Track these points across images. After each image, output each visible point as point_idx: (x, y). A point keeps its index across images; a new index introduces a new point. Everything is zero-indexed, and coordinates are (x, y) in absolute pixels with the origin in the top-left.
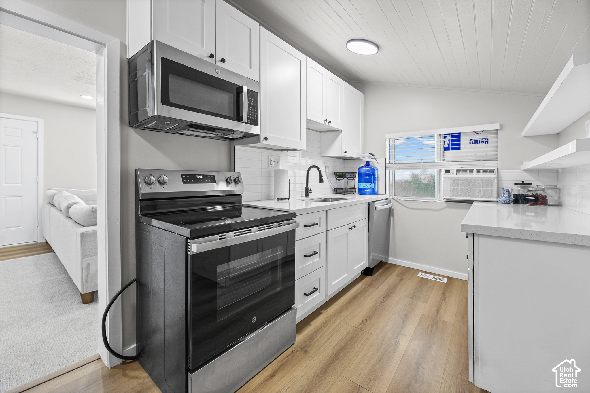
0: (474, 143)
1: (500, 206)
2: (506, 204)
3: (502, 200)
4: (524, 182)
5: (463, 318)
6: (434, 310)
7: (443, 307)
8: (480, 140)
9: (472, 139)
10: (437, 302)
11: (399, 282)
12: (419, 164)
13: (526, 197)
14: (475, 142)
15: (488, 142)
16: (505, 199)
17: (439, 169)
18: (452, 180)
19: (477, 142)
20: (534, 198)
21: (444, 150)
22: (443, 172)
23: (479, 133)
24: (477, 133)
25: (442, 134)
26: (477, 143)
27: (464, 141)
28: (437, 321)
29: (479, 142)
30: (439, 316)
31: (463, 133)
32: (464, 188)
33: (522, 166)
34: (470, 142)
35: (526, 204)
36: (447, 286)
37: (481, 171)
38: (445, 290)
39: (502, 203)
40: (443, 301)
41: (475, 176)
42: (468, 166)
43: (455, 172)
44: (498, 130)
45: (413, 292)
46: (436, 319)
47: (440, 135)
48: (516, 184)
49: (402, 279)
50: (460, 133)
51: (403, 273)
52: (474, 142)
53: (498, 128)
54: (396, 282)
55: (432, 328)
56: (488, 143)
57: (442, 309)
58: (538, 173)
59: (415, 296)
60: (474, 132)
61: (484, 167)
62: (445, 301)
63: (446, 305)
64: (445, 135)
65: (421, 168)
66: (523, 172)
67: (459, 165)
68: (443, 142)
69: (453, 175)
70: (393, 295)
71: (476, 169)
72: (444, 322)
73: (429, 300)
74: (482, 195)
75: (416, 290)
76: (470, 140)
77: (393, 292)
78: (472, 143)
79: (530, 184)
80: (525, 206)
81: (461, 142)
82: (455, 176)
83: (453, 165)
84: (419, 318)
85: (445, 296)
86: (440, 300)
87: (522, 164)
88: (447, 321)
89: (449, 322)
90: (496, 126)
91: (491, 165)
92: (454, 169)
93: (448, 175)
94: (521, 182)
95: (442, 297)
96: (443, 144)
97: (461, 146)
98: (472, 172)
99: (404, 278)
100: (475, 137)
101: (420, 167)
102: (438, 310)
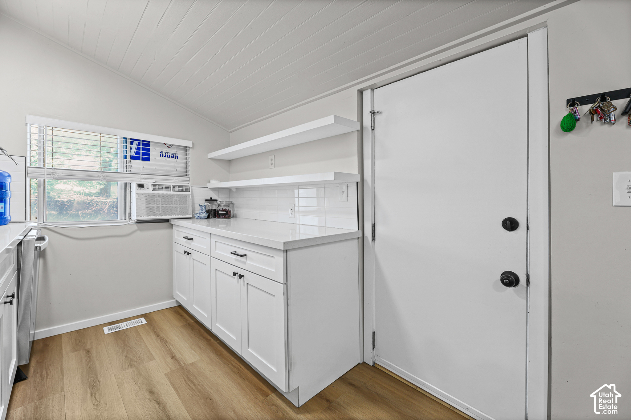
0: (164, 157)
1: (199, 222)
2: (204, 220)
3: (201, 216)
4: (212, 199)
5: (200, 348)
6: (169, 359)
7: (173, 350)
8: (171, 154)
9: (163, 152)
10: (163, 349)
11: (89, 357)
12: (96, 173)
13: (219, 212)
14: (166, 155)
15: (177, 157)
16: (203, 215)
17: (123, 182)
18: (146, 196)
19: (168, 155)
20: (225, 212)
21: (131, 159)
22: (134, 186)
23: (170, 146)
24: (167, 146)
25: (129, 138)
26: (168, 157)
27: (154, 152)
28: (187, 369)
29: (170, 155)
30: (182, 362)
31: (151, 142)
32: (160, 205)
33: (208, 184)
34: (161, 155)
35: (218, 217)
36: (152, 325)
37: (177, 188)
38: (155, 332)
39: (201, 219)
40: (167, 344)
41: (172, 192)
42: (163, 181)
43: (150, 187)
44: (191, 148)
45: (124, 358)
46: (182, 368)
47: (125, 138)
48: (206, 200)
49: (88, 352)
50: (149, 142)
51: (79, 342)
52: (164, 155)
53: (191, 145)
54: (84, 361)
55: (191, 380)
56: (177, 159)
57: (175, 353)
58: (219, 191)
59: (131, 360)
60: (164, 144)
61: (177, 183)
62: (168, 342)
63: (174, 346)
64: (131, 139)
65: (99, 180)
66: (209, 189)
67: (152, 179)
68: (130, 148)
69: (148, 190)
70: (101, 380)
71: (172, 185)
72: (192, 364)
73: (153, 353)
74: (178, 212)
75: (125, 352)
76: (161, 152)
77: (97, 377)
78: (163, 156)
79: (216, 200)
80: (217, 219)
81: (151, 152)
82: (150, 191)
83: (145, 179)
84: (167, 381)
85: (162, 338)
86: (163, 345)
87: (210, 182)
88: (193, 362)
89: (196, 361)
90: (189, 144)
91: (183, 182)
92: (148, 183)
93: (141, 190)
94: (210, 199)
95: (161, 341)
96: (130, 151)
97: (151, 157)
98: (168, 188)
99: (88, 346)
100: (165, 150)
101: (98, 178)
102: (173, 357)
